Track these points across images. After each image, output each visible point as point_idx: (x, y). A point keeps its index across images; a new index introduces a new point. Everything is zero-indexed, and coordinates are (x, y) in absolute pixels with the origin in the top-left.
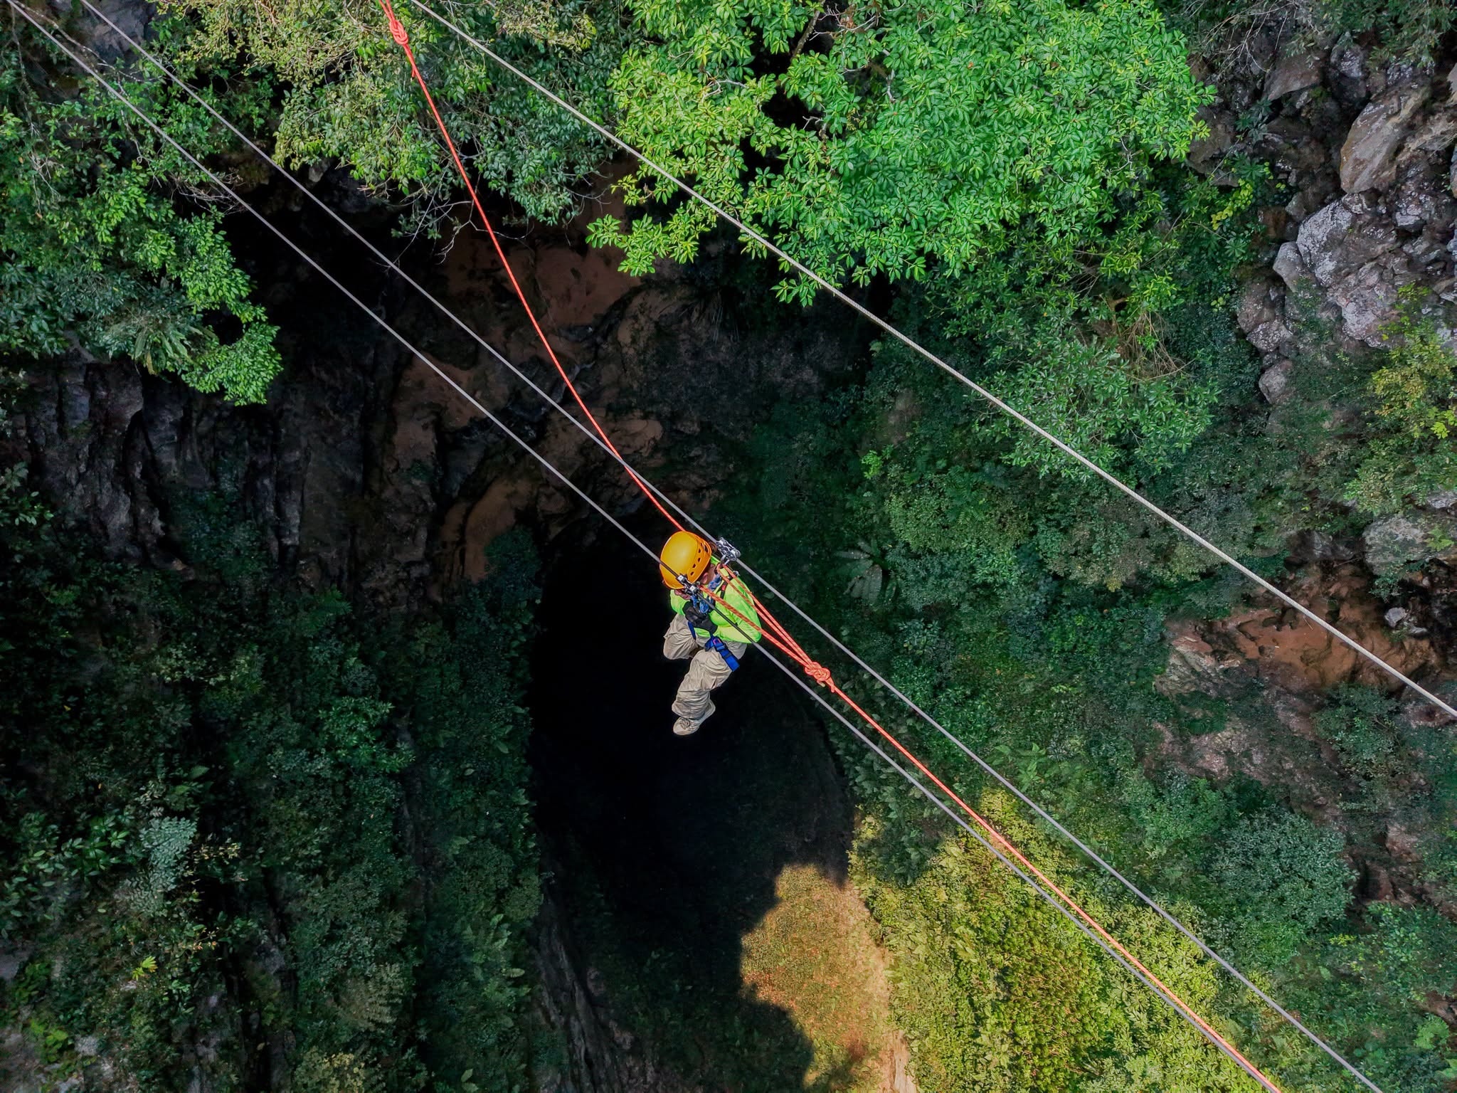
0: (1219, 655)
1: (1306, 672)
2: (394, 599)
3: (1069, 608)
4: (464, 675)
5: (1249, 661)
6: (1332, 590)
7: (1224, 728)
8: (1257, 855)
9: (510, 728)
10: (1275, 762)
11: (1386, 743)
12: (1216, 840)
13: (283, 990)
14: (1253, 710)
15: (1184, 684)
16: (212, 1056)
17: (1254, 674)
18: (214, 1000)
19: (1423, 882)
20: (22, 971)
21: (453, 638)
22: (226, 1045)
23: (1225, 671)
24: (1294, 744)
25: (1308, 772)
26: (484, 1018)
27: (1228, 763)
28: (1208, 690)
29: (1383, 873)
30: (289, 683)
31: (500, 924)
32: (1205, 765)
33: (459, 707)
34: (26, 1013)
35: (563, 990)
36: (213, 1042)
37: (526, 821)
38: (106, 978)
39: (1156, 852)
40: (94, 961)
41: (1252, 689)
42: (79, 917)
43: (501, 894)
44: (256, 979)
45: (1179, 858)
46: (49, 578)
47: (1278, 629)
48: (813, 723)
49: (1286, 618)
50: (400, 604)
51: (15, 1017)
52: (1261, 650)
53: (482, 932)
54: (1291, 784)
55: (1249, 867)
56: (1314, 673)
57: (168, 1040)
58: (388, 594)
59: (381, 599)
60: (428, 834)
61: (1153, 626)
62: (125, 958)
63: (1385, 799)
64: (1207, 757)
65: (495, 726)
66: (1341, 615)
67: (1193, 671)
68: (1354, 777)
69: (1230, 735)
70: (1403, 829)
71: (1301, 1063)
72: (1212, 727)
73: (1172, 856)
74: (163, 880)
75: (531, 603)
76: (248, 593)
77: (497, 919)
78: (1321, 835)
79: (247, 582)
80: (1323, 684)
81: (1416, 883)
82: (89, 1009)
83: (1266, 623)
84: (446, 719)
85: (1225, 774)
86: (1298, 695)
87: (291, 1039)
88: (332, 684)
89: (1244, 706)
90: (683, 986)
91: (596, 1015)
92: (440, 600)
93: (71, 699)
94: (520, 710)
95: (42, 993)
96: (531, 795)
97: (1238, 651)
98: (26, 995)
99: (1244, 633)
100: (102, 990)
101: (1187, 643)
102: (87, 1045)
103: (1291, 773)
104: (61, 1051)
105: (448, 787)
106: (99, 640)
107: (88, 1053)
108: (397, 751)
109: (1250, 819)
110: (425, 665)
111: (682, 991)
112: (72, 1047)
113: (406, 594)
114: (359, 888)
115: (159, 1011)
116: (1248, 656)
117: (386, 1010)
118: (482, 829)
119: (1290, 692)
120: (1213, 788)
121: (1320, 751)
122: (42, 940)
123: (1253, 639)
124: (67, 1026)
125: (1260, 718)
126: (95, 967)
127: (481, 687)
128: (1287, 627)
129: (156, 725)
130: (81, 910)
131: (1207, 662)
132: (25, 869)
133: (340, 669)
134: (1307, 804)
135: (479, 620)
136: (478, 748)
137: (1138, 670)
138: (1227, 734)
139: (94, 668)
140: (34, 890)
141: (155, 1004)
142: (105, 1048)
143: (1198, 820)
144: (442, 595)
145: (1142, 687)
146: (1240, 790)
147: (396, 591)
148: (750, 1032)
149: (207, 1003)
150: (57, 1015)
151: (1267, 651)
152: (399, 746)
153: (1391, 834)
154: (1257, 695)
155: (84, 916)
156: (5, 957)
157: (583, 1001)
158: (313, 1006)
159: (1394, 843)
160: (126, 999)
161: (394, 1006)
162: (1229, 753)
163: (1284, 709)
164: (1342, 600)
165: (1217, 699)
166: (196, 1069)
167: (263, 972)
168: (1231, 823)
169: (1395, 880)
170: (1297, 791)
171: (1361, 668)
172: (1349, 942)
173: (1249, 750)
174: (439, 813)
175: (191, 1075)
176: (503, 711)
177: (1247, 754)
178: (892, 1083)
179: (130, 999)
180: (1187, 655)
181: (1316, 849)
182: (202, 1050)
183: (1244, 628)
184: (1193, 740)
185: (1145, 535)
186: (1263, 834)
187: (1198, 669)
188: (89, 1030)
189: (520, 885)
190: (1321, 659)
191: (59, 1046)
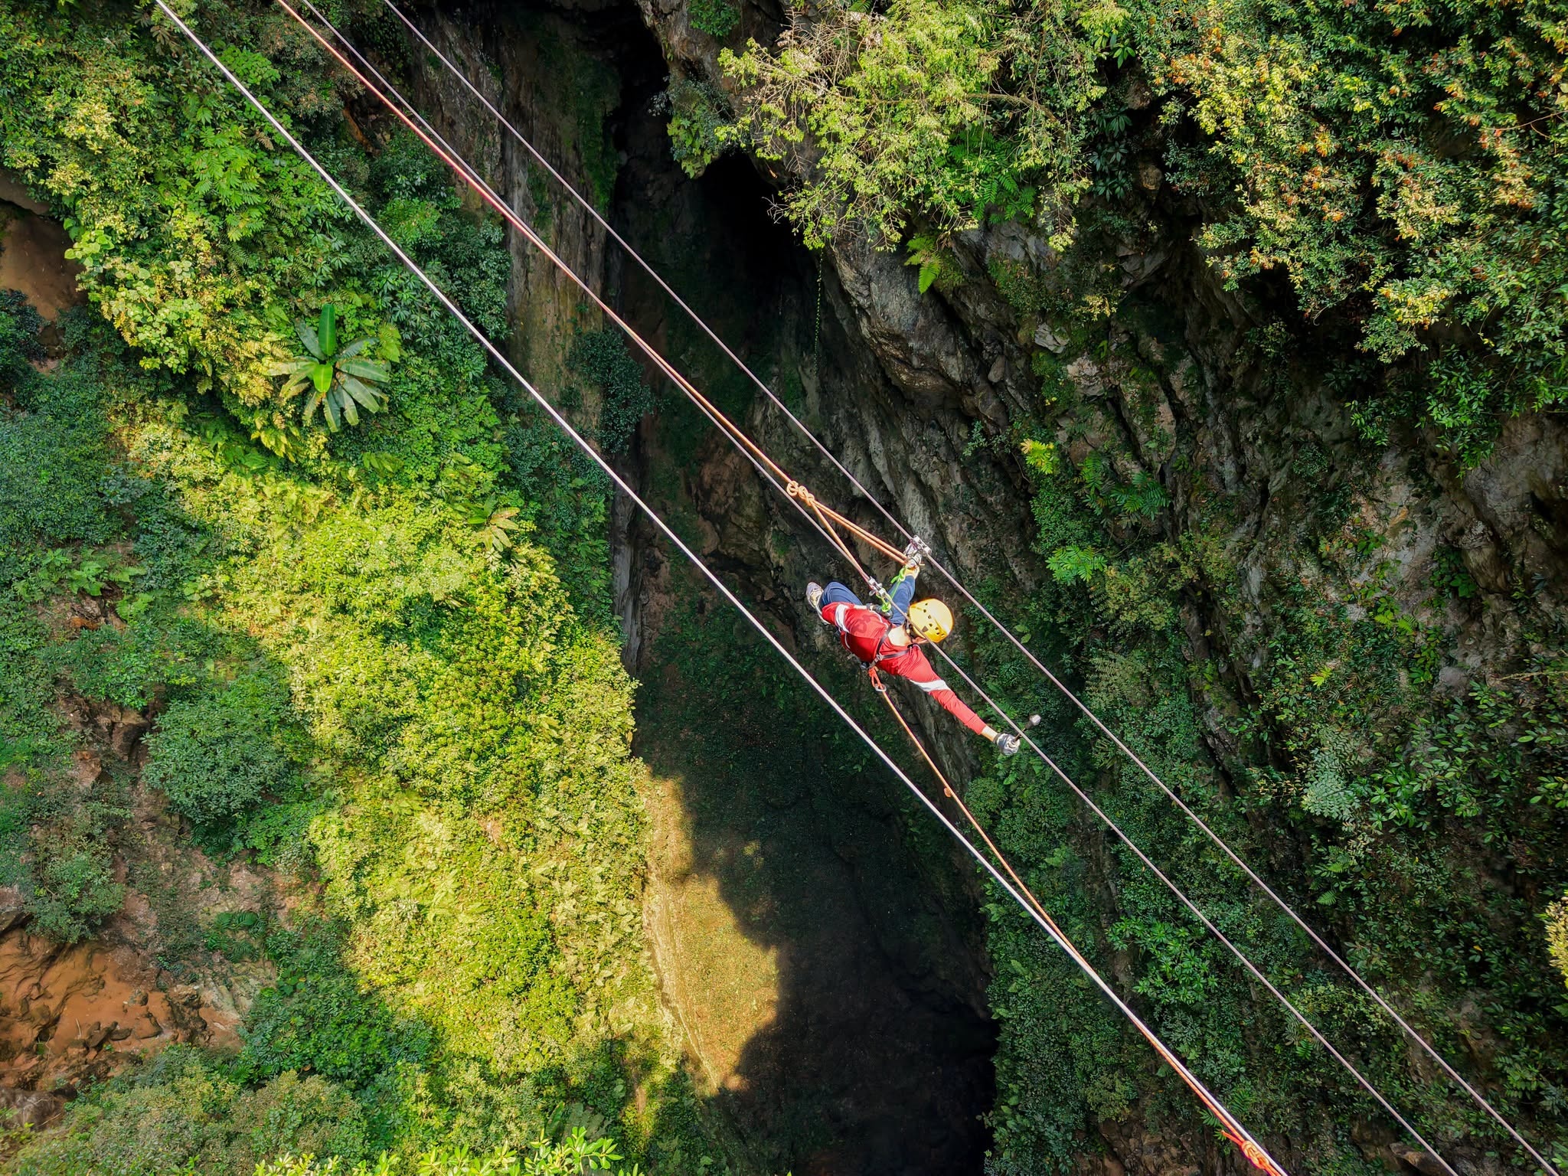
0: (194, 1002)
1: (105, 969)
2: (1159, 1151)
3: (350, 1076)
4: (1068, 1056)
5: (163, 990)
6: (34, 1061)
7: (218, 916)
8: (235, 769)
9: (1011, 989)
10: (179, 872)
11: (57, 867)
12: (272, 793)
13: (1201, 691)
14: (181, 930)
15: (246, 973)
16: (1247, 618)
17: (164, 973)
18: (1256, 663)
19: (83, 732)
20: (1435, 675)
21: (1084, 1102)
22: (1238, 628)
23: (194, 981)
24: (152, 886)
25: (148, 857)
26: (1014, 687)
27: (228, 878)
28: (221, 962)
29: (115, 748)
30: (1257, 1020)
31: (1007, 775)
32: (253, 878)
33: (1070, 1016)
34: (1420, 639)
35: (946, 733)
36: (1249, 629)
37: (988, 886)
38: (1356, 670)
39: (335, 793)
40: (1371, 685)
41: (173, 955)
42: (1399, 728)
43: (1008, 804)
44: (1228, 701)
45: (313, 784)
46: (1542, 1098)
47: (116, 1024)
48: (673, 1004)
49: (99, 1037)
50: (1150, 1145)
51: (1429, 635)
52: (145, 1001)
53: (1023, 767)
54: (171, 847)
55: (247, 760)
56: (97, 966)
57: (1284, 617)
58: (1166, 1156)
59: (1174, 1151)
60: (1089, 870)
61: (258, 1040)
62: (1344, 688)
63: (81, 815)
64: (248, 886)
65: (1028, 991)
66: (36, 1033)
67: (229, 987)
68: (104, 840)
69: (215, 907)
70: (76, 784)
71: (263, 592)
72: (232, 920)
73: (320, 787)
74: (1326, 760)
75: (997, 1155)
76: (1326, 1138)
77: (1010, 780)
78: (162, 780)
79: (1331, 1153)
80: (92, 952)
81: (88, 731)
82: (1364, 643)
83: (126, 1034)
84: (1083, 1001)
85: (236, 867)
86: (123, 942)
87: (1187, 654)
88: (1210, 1024)
89: (189, 938)
90: (832, 737)
91: (915, 716)
92: (1107, 1162)
93: (1477, 959)
94: (1002, 1011)
95: (1411, 657)
96: (986, 916)
97: (170, 1004)
98: (1424, 654)
99: (156, 1024)
100: (1356, 660)
101: (224, 1022)
102: (1355, 614)
103: (167, 858)
104: (1377, 606)
105: (1073, 920)
106: (1472, 1043)
107: (1353, 606)
108: (1126, 940)
109: (228, 808)
110: (1112, 1068)
111: (833, 733)
112: (1369, 610)
113: (1146, 1158)
114: (1143, 784)
115: (1300, 641)
116: (162, 995)
117: (1099, 668)
118: (1033, 875)
119: (133, 946)
120: (255, 851)
121: (127, 875)
122: (1426, 705)
123: (149, 1016)
124: (1380, 629)
125: (175, 921)
126: (1369, 680)
127: (1048, 1041)
128: (103, 1026)
129: (1382, 945)
130: (1400, 735)
131: (210, 996)
132: (1460, 761)
133: (1204, 1043)
134: (164, 824)
135: (1058, 1129)
136: (1044, 966)
137: (291, 996)
138: (219, 909)
139: (1469, 1008)
140: (1444, 743)
141: (1304, 649)
142: (1339, 611)
143: (281, 819)
144: (1105, 1169)
145: (293, 974)
146: (225, 847)
147: (1158, 1161)
148: (771, 694)
149: (1262, 659)
150: (1391, 639)
151: (138, 999)
152: (1125, 946)
153: (92, 779)
154: (169, 948)
155: (1395, 731)
156: (1452, 684)
157: (927, 725)
158: (1171, 681)
159: (92, 771)
160: (1331, 652)
161: (1093, 671)
162: (224, 888)
163: (146, 927)
164: (28, 1050)
165: (214, 949)
166: (1258, 602)
167: (1222, 708)
168: (249, 807)
169: (106, 740)
170: (169, 839)
171: (43, 962)
172: (178, 677)
173: (201, 889)
174: (1079, 892)
175: (1261, 596)
176: (1021, 1008)
177: (205, 884)
178: (642, 643)
179: (1329, 652)
180: (231, 1007)
181: (173, 766)
182: (1257, 621)
183: (154, 1030)
184: (257, 907)
185: (230, 1138)
186: (220, 788)
187: (224, 988)
188: (1357, 627)
189: (989, 812)
190: (80, 983)
191: (1380, 610)
